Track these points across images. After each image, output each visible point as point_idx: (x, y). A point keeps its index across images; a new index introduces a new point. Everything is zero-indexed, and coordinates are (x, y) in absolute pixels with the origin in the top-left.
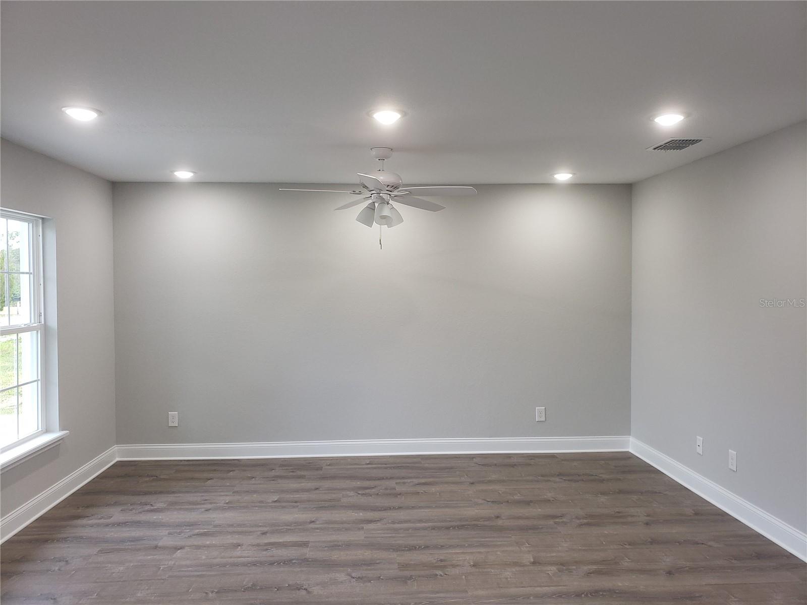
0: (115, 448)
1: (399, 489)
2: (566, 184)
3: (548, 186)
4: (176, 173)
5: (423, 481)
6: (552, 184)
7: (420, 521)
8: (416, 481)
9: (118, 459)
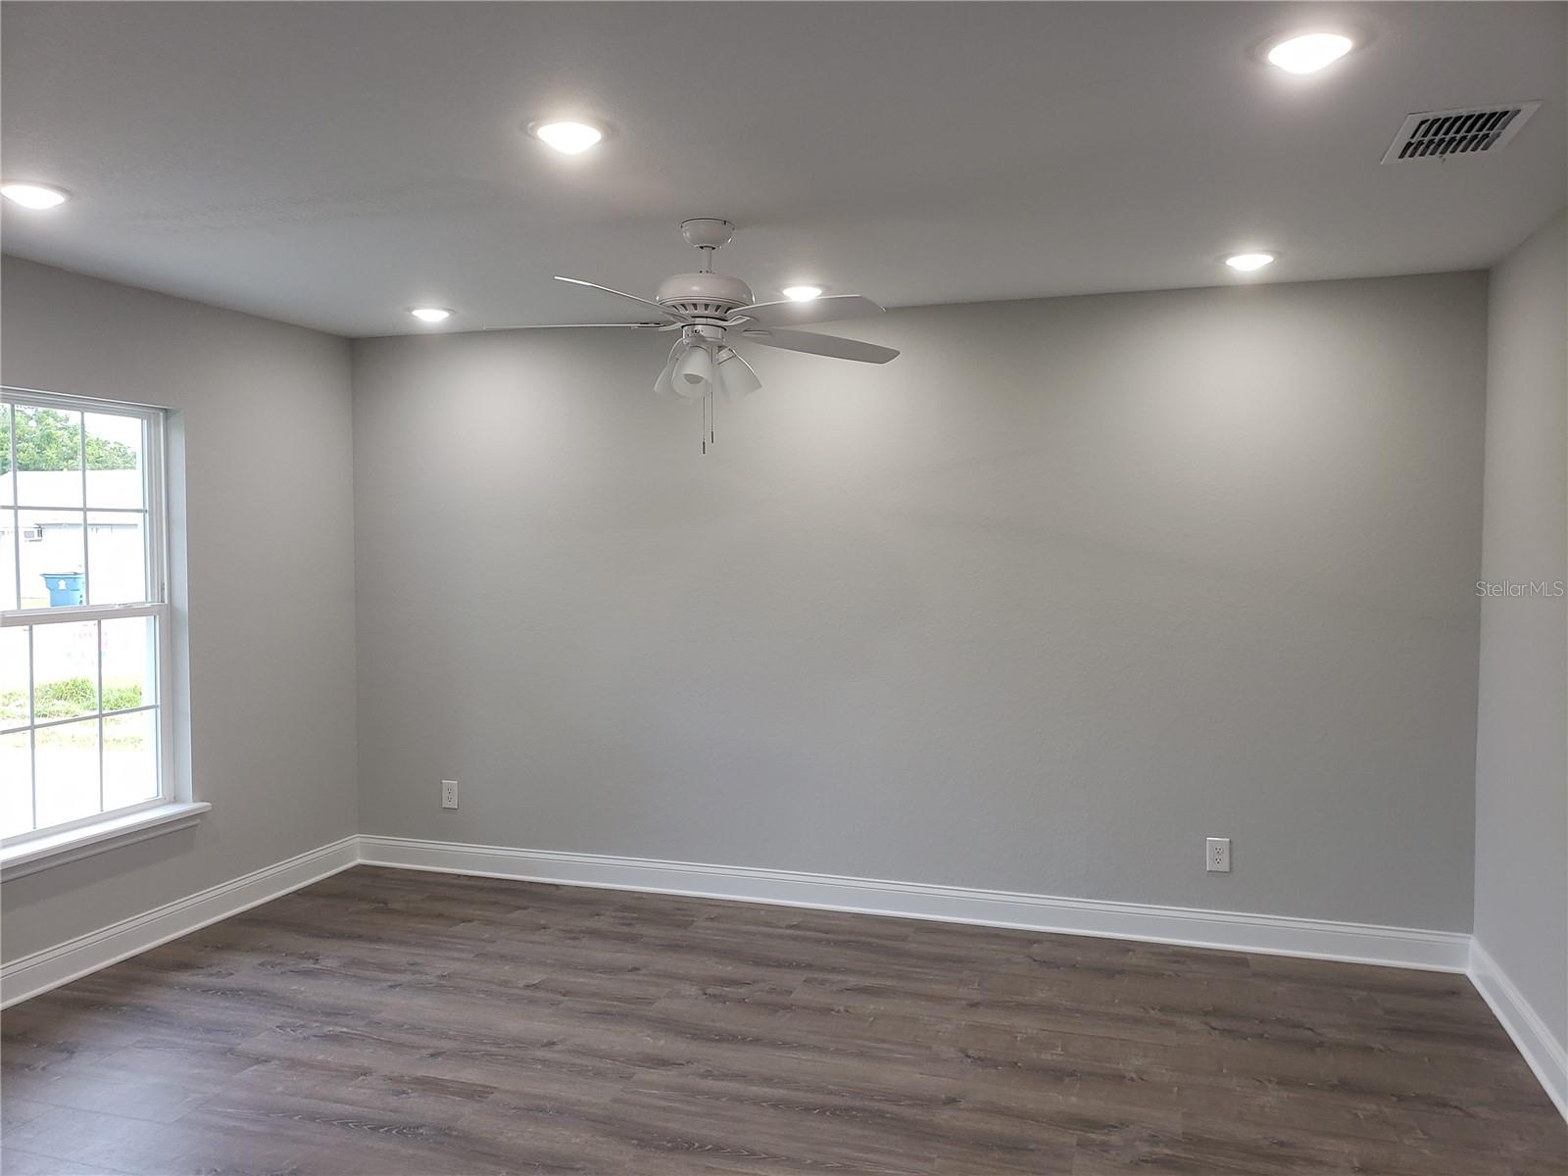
0: (357, 839)
1: (802, 994)
2: (1256, 285)
3: (1215, 294)
4: (415, 313)
5: (867, 982)
6: (1224, 287)
7: (767, 1080)
8: (852, 980)
9: (360, 861)
